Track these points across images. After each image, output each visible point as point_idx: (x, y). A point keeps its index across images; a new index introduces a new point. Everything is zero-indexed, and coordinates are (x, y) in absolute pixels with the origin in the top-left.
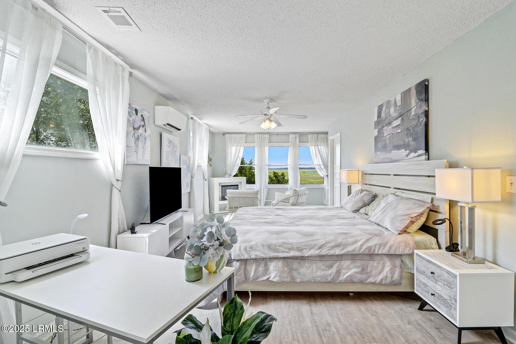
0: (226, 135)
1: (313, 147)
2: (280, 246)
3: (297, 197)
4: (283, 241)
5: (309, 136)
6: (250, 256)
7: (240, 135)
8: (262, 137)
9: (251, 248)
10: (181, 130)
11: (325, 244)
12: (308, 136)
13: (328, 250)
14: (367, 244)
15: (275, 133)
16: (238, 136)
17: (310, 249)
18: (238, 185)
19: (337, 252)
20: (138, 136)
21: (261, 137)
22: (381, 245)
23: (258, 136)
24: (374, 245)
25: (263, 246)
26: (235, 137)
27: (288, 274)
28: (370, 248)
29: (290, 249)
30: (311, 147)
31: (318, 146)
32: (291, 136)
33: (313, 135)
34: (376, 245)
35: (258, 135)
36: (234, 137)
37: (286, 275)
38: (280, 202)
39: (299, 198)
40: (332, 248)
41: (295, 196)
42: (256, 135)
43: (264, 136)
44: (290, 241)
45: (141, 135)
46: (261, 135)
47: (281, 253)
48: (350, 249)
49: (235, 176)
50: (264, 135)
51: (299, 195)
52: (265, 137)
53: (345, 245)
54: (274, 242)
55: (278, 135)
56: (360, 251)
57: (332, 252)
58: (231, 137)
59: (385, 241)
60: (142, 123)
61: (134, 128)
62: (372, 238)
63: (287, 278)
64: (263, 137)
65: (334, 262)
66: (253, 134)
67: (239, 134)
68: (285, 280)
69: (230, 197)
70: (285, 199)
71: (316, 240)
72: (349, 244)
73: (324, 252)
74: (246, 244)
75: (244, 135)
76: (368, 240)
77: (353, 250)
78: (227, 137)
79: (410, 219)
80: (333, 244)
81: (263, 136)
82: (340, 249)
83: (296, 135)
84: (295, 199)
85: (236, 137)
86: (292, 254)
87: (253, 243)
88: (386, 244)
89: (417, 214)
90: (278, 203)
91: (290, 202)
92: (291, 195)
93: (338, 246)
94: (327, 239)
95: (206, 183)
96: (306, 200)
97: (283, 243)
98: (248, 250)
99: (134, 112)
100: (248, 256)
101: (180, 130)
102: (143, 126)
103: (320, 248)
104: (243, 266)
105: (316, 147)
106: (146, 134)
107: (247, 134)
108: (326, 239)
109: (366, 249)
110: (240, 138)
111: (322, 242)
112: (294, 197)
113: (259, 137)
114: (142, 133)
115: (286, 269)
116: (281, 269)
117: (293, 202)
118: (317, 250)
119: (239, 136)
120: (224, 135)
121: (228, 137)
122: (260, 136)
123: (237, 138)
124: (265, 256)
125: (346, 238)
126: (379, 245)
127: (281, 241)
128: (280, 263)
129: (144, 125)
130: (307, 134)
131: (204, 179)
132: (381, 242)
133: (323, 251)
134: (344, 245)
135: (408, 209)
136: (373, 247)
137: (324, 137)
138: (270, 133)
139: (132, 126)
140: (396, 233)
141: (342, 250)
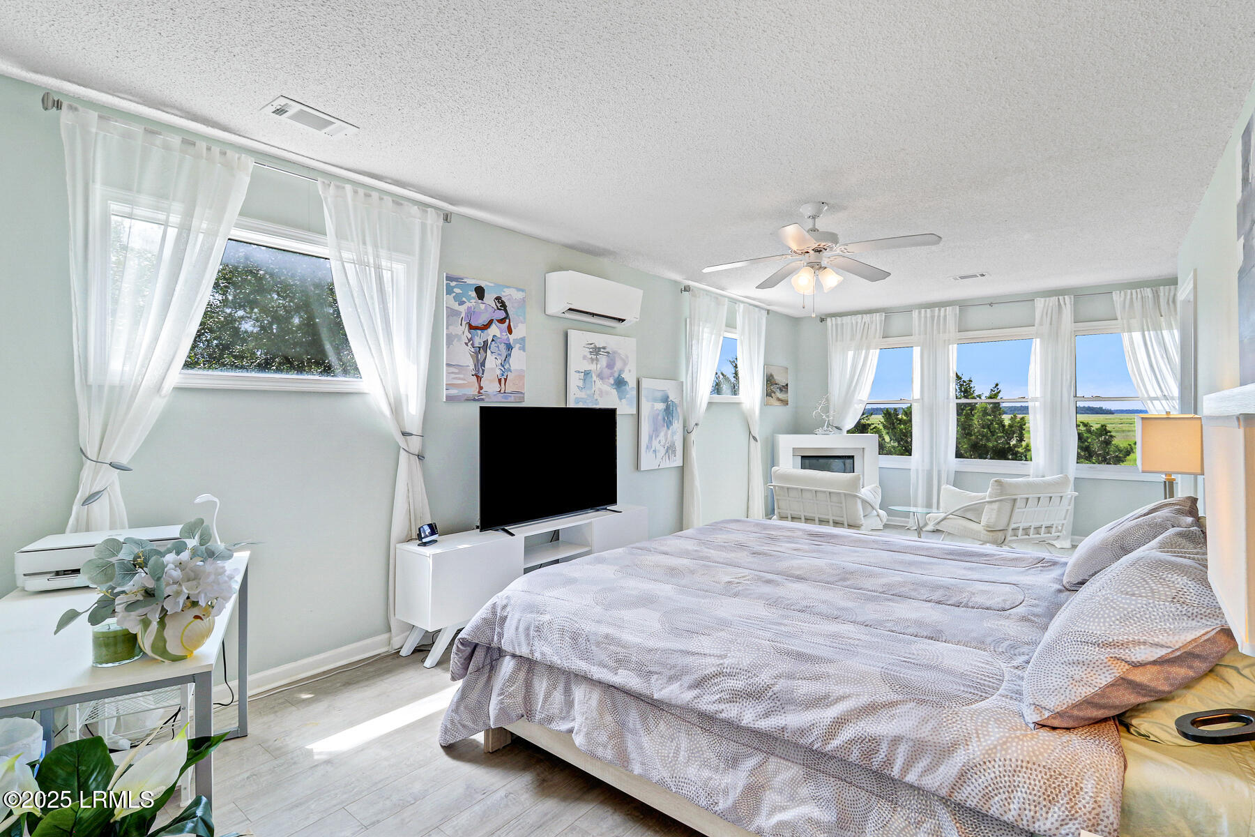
0: (829, 320)
1: (1137, 336)
2: (598, 644)
3: (1008, 506)
4: (610, 631)
5: (1117, 297)
6: (532, 652)
7: (867, 318)
8: (936, 317)
9: (538, 629)
10: (625, 320)
11: (716, 675)
12: (1114, 298)
13: (720, 701)
14: (862, 724)
15: (983, 298)
16: (859, 321)
17: (671, 679)
18: (853, 457)
19: (749, 715)
20: (486, 342)
21: (933, 317)
22: (919, 749)
23: (923, 315)
24: (890, 738)
25: (562, 631)
26: (854, 322)
27: (610, 738)
28: (870, 745)
29: (621, 662)
30: (1126, 336)
31: (1157, 328)
32: (1040, 303)
33: (1134, 291)
34: (896, 741)
35: (923, 311)
36: (849, 324)
37: (603, 738)
38: (951, 516)
39: (1016, 510)
40: (736, 696)
41: (997, 503)
42: (915, 314)
43: (942, 313)
44: (628, 637)
45: (493, 340)
46: (933, 312)
47: (595, 668)
48: (792, 720)
49: (850, 431)
50: (943, 309)
51: (1015, 500)
52: (945, 316)
53: (782, 702)
54: (587, 629)
55: (991, 305)
56: (826, 742)
57: (730, 711)
58: (842, 325)
59: (946, 737)
60: (502, 314)
61: (471, 327)
62: (892, 704)
63: (605, 747)
64: (939, 316)
65: (745, 749)
66: (908, 310)
67: (864, 315)
68: (600, 752)
69: (779, 487)
70: (967, 509)
71: (693, 654)
72: (792, 702)
73: (707, 703)
74: (530, 616)
75: (878, 317)
76: (871, 709)
77: (802, 732)
78: (830, 324)
79: (1119, 670)
80: (737, 684)
81: (936, 314)
82: (761, 708)
83: (1060, 297)
84: (999, 511)
85: (857, 322)
86: (624, 678)
87: (546, 618)
88: (947, 751)
89: (1161, 652)
90: (945, 519)
91: (984, 520)
92: (987, 500)
93: (754, 695)
94: (726, 662)
95: (757, 450)
96: (1065, 522)
97: (607, 636)
98: (532, 633)
99: (474, 294)
100: (528, 651)
101: (623, 320)
102: (502, 321)
103: (699, 684)
104: (522, 675)
105: (1151, 335)
106: (512, 337)
107: (887, 312)
108: (722, 659)
109: (851, 742)
110: (867, 325)
111: (709, 665)
112: (995, 506)
113: (926, 317)
114: (498, 335)
115: (608, 718)
116: (595, 714)
117: (993, 520)
118: (691, 687)
119: (863, 321)
120: (822, 320)
121: (832, 324)
122: (929, 314)
123: (859, 324)
124: (559, 662)
125: (791, 676)
126: (911, 744)
127: (604, 630)
128: (596, 696)
129: (507, 316)
130: (1105, 291)
131: (751, 437)
132: (925, 732)
133: (707, 698)
134: (775, 697)
135: (1126, 618)
136: (884, 747)
138: (964, 300)
139: (464, 323)
140: (1032, 717)
141: (767, 715)
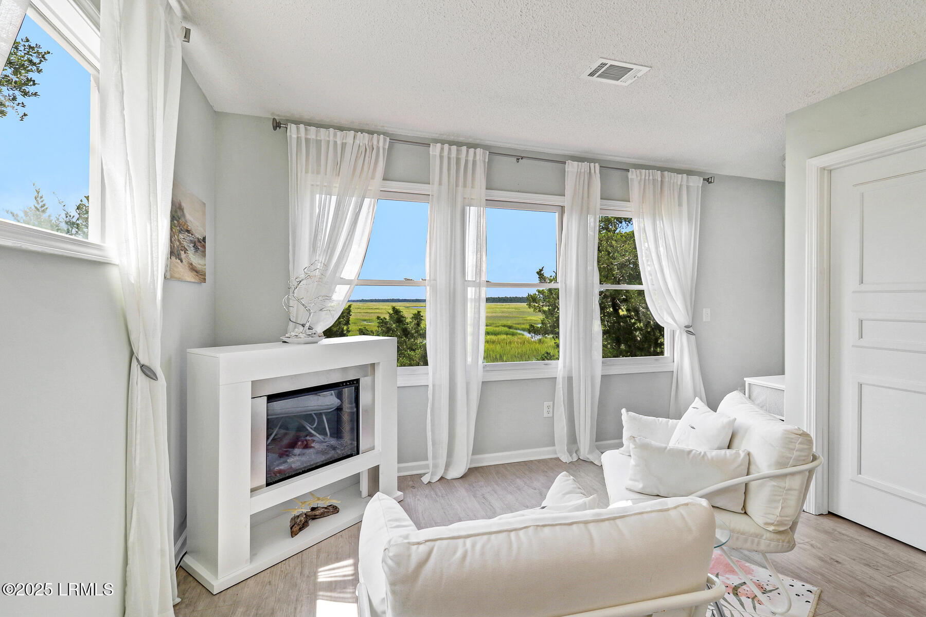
0: (293, 127)
5: (633, 176)
7: (363, 139)
8: (463, 160)
16: (350, 142)
21: (458, 159)
23: (446, 155)
26: (339, 142)
32: (572, 167)
33: (647, 171)
35: (447, 148)
36: (331, 144)
42: (435, 150)
43: (471, 158)
46: (459, 151)
49: (329, 333)
50: (472, 151)
52: (474, 162)
58: (318, 142)
64: (467, 161)
66: (423, 142)
67: (359, 134)
75: (381, 141)
78: (294, 136)
81: (463, 155)
83: (591, 166)
85: (344, 145)
110: (361, 150)
113: (450, 156)
119: (357, 142)
120: (277, 125)
121: (299, 138)
122: (454, 154)
123: (348, 150)
137: (681, 185)
